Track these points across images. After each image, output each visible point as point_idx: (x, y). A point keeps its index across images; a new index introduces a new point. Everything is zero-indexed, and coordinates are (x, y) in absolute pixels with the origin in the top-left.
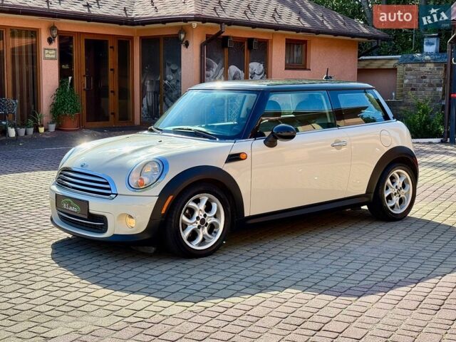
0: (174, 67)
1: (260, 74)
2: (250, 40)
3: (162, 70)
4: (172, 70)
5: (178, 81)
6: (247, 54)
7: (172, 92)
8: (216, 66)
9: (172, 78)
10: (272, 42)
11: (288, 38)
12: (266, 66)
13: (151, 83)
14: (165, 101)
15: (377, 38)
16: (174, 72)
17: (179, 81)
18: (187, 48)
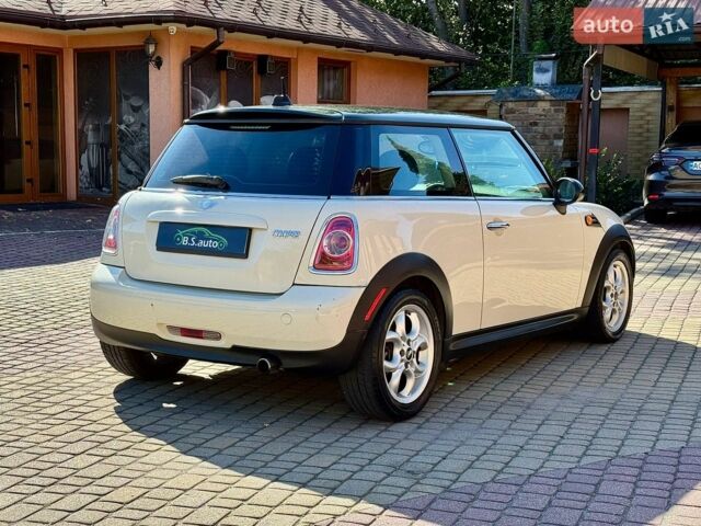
0: (136, 102)
2: (262, 59)
3: (114, 106)
4: (132, 106)
5: (143, 125)
6: (256, 81)
8: (207, 100)
9: (132, 120)
10: (296, 63)
11: (321, 56)
13: (96, 129)
14: (120, 159)
15: (458, 60)
16: (136, 109)
17: (145, 125)
18: (159, 68)
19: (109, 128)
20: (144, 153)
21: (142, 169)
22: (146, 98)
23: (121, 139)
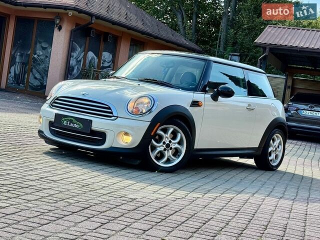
0: (44, 45)
1: (109, 63)
3: (33, 44)
4: (42, 47)
5: (47, 57)
6: (102, 46)
7: (39, 64)
8: (79, 49)
9: (41, 53)
10: (121, 39)
12: (114, 57)
13: (21, 55)
14: (32, 71)
16: (44, 49)
17: (48, 57)
18: (60, 31)
20: (45, 70)
21: (43, 78)
22: (51, 44)
23: (34, 62)
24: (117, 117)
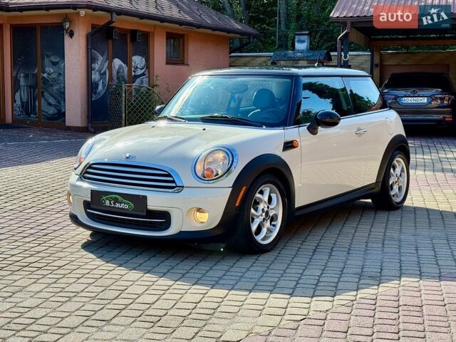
0: (54, 59)
1: (142, 69)
2: (133, 33)
3: (39, 62)
4: (52, 62)
6: (130, 48)
7: (52, 86)
8: (101, 58)
9: (52, 71)
10: (154, 35)
11: (169, 31)
12: (147, 60)
13: (26, 76)
14: (43, 96)
16: (54, 64)
18: (71, 37)
19: (35, 76)
20: (60, 92)
21: (59, 102)
22: (62, 56)
23: (43, 83)
24: (183, 187)
